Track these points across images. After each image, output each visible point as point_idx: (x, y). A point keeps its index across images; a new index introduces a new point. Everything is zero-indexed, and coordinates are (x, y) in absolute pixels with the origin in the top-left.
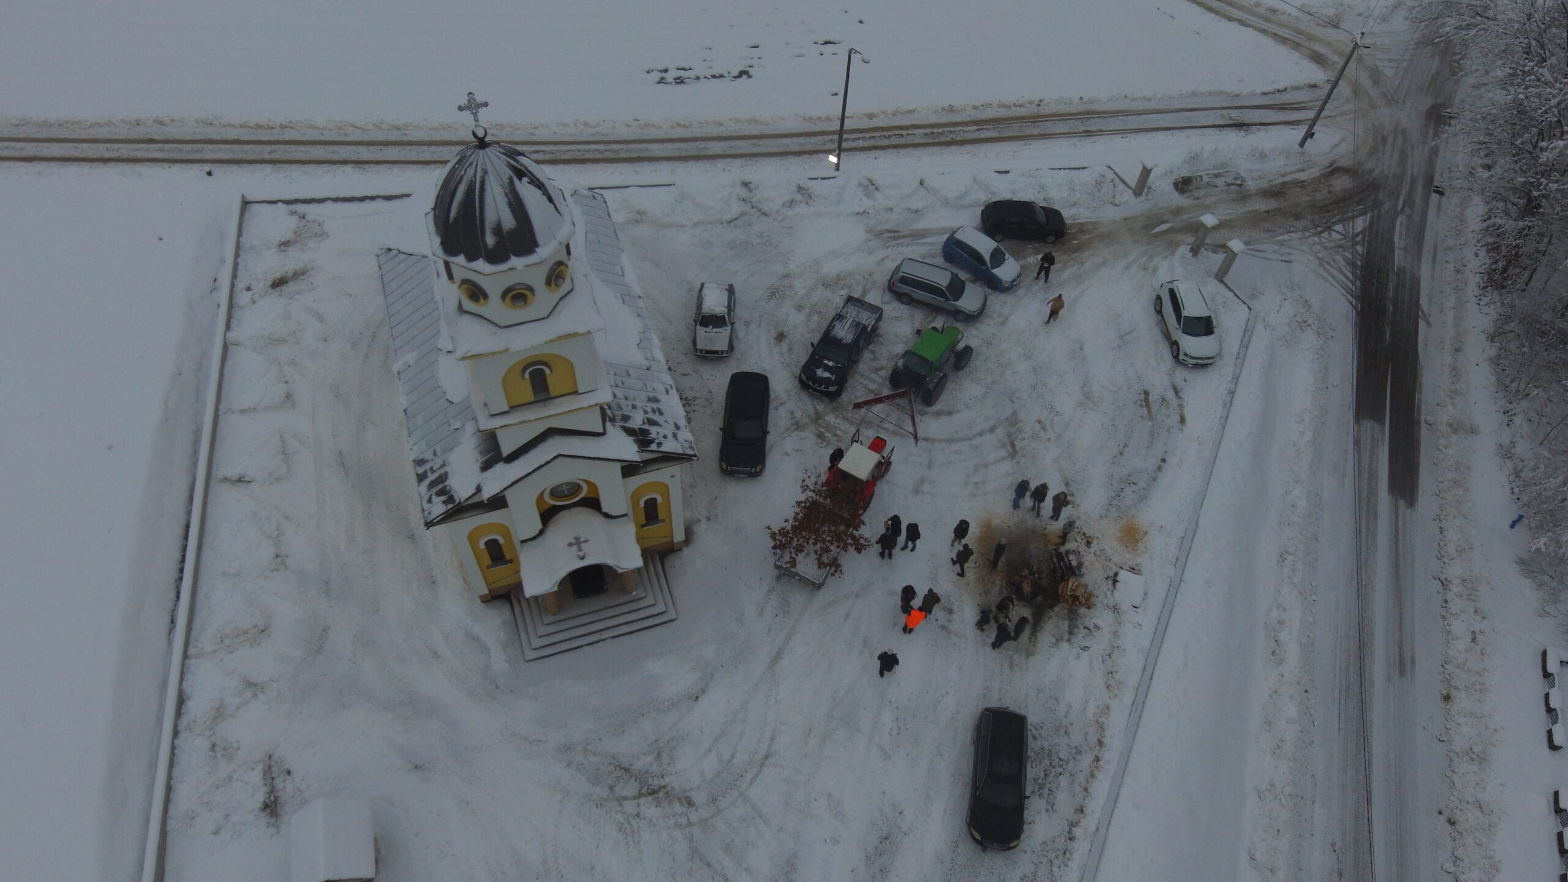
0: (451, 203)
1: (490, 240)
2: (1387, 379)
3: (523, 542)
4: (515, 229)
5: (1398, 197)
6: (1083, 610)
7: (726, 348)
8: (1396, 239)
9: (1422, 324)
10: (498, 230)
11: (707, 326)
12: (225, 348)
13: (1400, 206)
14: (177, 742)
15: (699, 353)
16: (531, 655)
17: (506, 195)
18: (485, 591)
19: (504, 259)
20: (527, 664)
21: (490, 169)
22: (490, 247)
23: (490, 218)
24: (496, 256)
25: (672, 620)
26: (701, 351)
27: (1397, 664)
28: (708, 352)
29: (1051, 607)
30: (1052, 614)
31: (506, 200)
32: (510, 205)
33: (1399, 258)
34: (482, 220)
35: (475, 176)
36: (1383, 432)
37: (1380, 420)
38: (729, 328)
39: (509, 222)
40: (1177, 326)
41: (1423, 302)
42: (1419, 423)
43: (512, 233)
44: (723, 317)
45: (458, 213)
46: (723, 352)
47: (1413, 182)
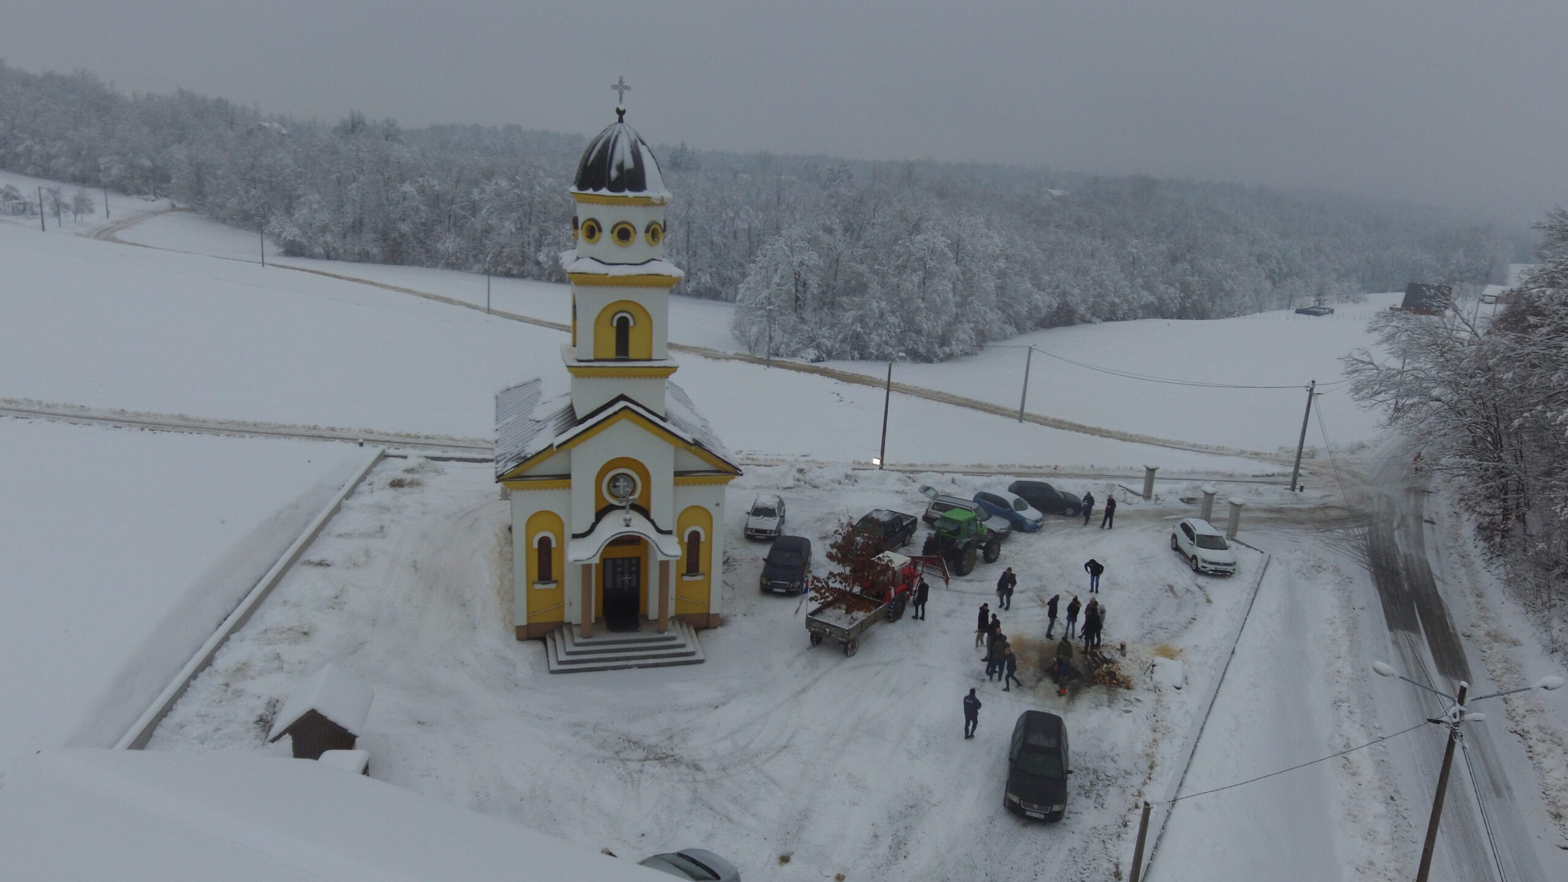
0: (590, 153)
1: (614, 174)
2: (1414, 609)
3: (575, 536)
4: (632, 170)
5: (1392, 522)
6: (1122, 690)
7: (774, 528)
8: (1397, 539)
9: (1438, 584)
10: (620, 167)
11: (759, 516)
12: (337, 509)
13: (1395, 525)
14: (192, 682)
15: (749, 533)
16: (554, 666)
17: (631, 146)
18: (523, 621)
19: (622, 190)
20: (552, 676)
21: (623, 131)
22: (613, 179)
23: (617, 159)
24: (616, 186)
25: (701, 662)
26: (751, 529)
27: (1491, 787)
28: (758, 531)
29: (1089, 687)
30: (1088, 690)
31: (630, 149)
32: (632, 152)
33: (1402, 548)
34: (611, 159)
35: (612, 134)
36: (1421, 639)
37: (1414, 629)
38: (778, 519)
39: (629, 164)
40: (1192, 542)
41: (1435, 570)
42: (1456, 636)
43: (629, 171)
44: (774, 510)
45: (595, 157)
46: (771, 531)
47: (1403, 518)
